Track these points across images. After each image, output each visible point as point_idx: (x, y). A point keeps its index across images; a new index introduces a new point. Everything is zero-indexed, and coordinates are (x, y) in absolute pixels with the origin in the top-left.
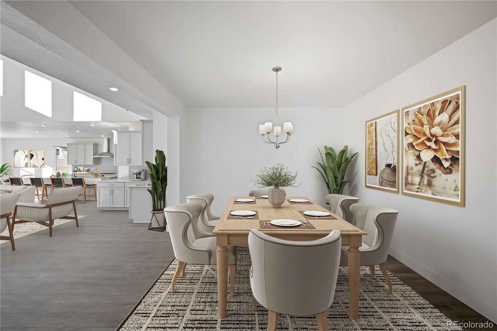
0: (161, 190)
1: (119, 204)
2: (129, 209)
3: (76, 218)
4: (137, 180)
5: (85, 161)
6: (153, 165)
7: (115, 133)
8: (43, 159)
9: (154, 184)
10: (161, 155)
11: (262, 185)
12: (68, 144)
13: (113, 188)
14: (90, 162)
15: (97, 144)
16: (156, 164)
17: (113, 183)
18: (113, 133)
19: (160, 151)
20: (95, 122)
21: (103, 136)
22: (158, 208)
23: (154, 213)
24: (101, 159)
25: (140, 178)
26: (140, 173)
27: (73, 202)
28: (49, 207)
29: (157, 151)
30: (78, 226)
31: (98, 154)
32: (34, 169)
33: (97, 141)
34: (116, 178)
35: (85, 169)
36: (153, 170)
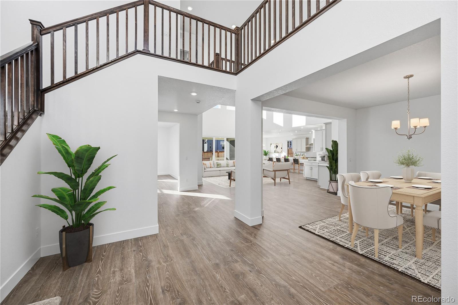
0: (335, 167)
1: (315, 177)
2: (318, 180)
3: (289, 179)
4: (323, 161)
5: (301, 150)
6: (331, 150)
7: (314, 131)
8: (282, 148)
9: (330, 163)
10: (335, 144)
11: (398, 164)
12: (293, 139)
13: (312, 166)
14: (304, 150)
15: (308, 138)
16: (332, 150)
17: (312, 163)
18: (312, 131)
19: (334, 141)
20: (303, 126)
21: (310, 133)
22: (333, 179)
23: (330, 182)
24: (310, 148)
25: (325, 160)
26: (324, 157)
27: (287, 170)
28: (275, 171)
29: (333, 141)
30: (290, 184)
31: (309, 144)
32: (278, 154)
33: (307, 136)
34: (316, 160)
35: (302, 154)
36: (330, 154)
